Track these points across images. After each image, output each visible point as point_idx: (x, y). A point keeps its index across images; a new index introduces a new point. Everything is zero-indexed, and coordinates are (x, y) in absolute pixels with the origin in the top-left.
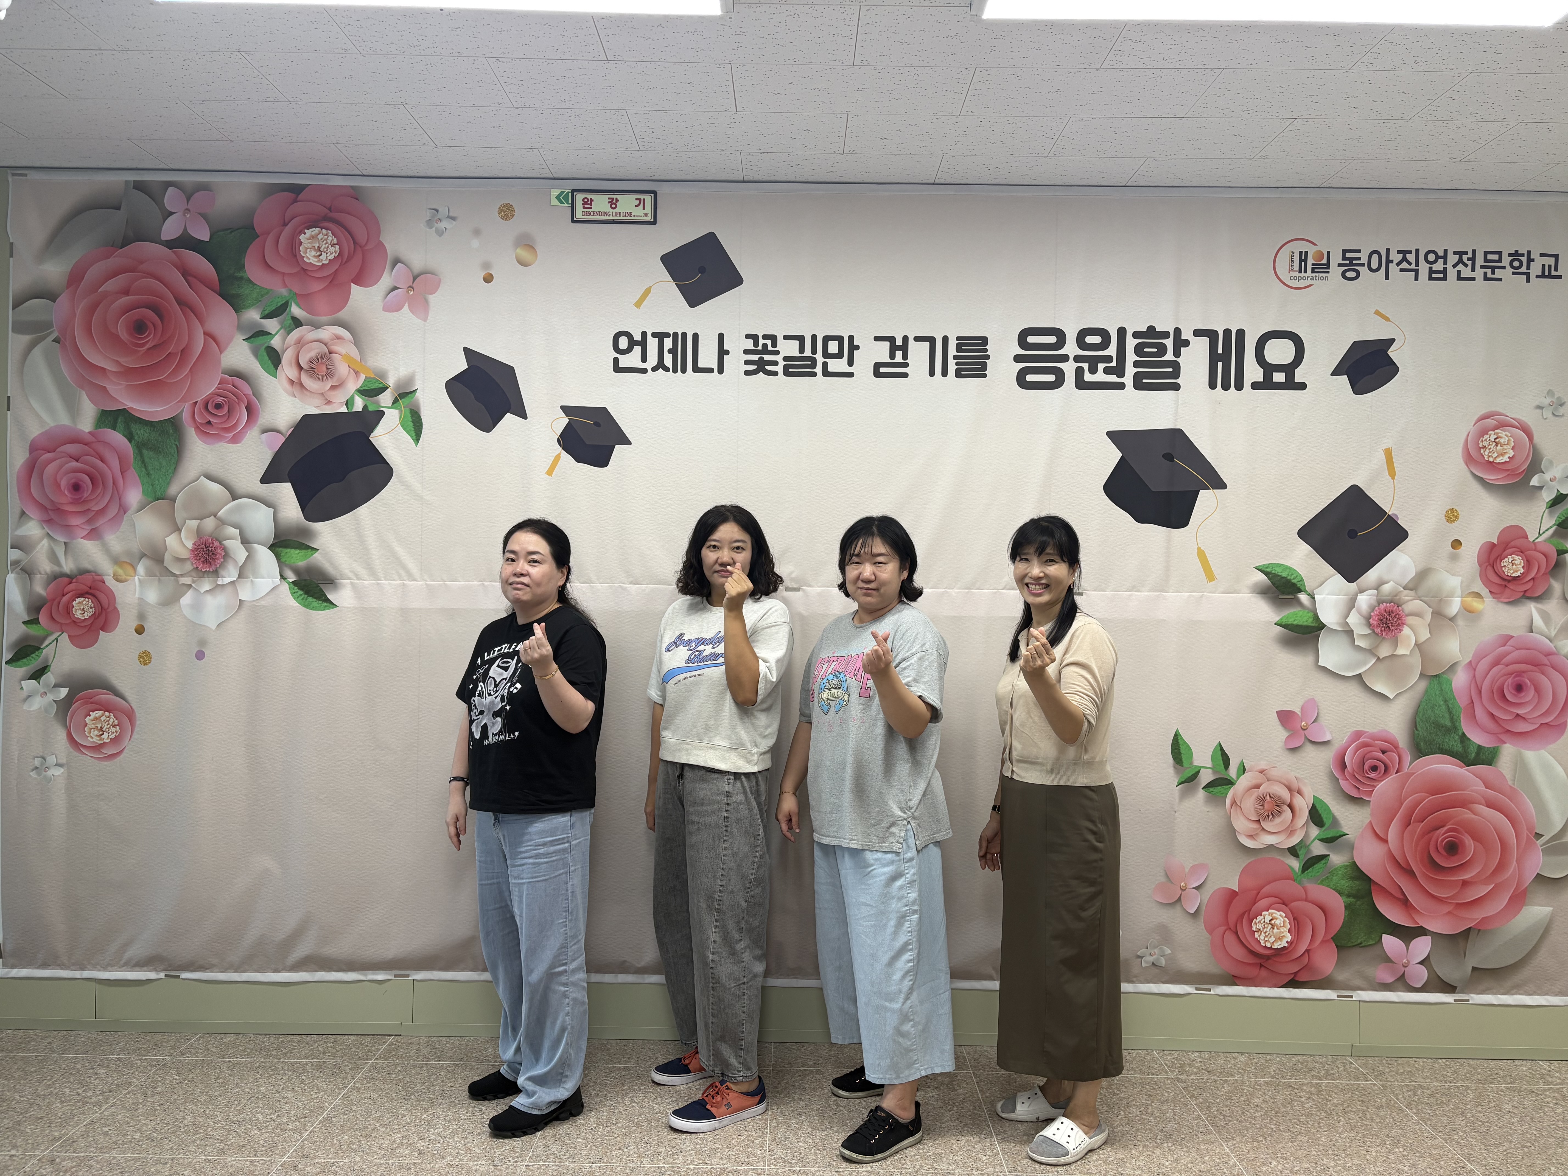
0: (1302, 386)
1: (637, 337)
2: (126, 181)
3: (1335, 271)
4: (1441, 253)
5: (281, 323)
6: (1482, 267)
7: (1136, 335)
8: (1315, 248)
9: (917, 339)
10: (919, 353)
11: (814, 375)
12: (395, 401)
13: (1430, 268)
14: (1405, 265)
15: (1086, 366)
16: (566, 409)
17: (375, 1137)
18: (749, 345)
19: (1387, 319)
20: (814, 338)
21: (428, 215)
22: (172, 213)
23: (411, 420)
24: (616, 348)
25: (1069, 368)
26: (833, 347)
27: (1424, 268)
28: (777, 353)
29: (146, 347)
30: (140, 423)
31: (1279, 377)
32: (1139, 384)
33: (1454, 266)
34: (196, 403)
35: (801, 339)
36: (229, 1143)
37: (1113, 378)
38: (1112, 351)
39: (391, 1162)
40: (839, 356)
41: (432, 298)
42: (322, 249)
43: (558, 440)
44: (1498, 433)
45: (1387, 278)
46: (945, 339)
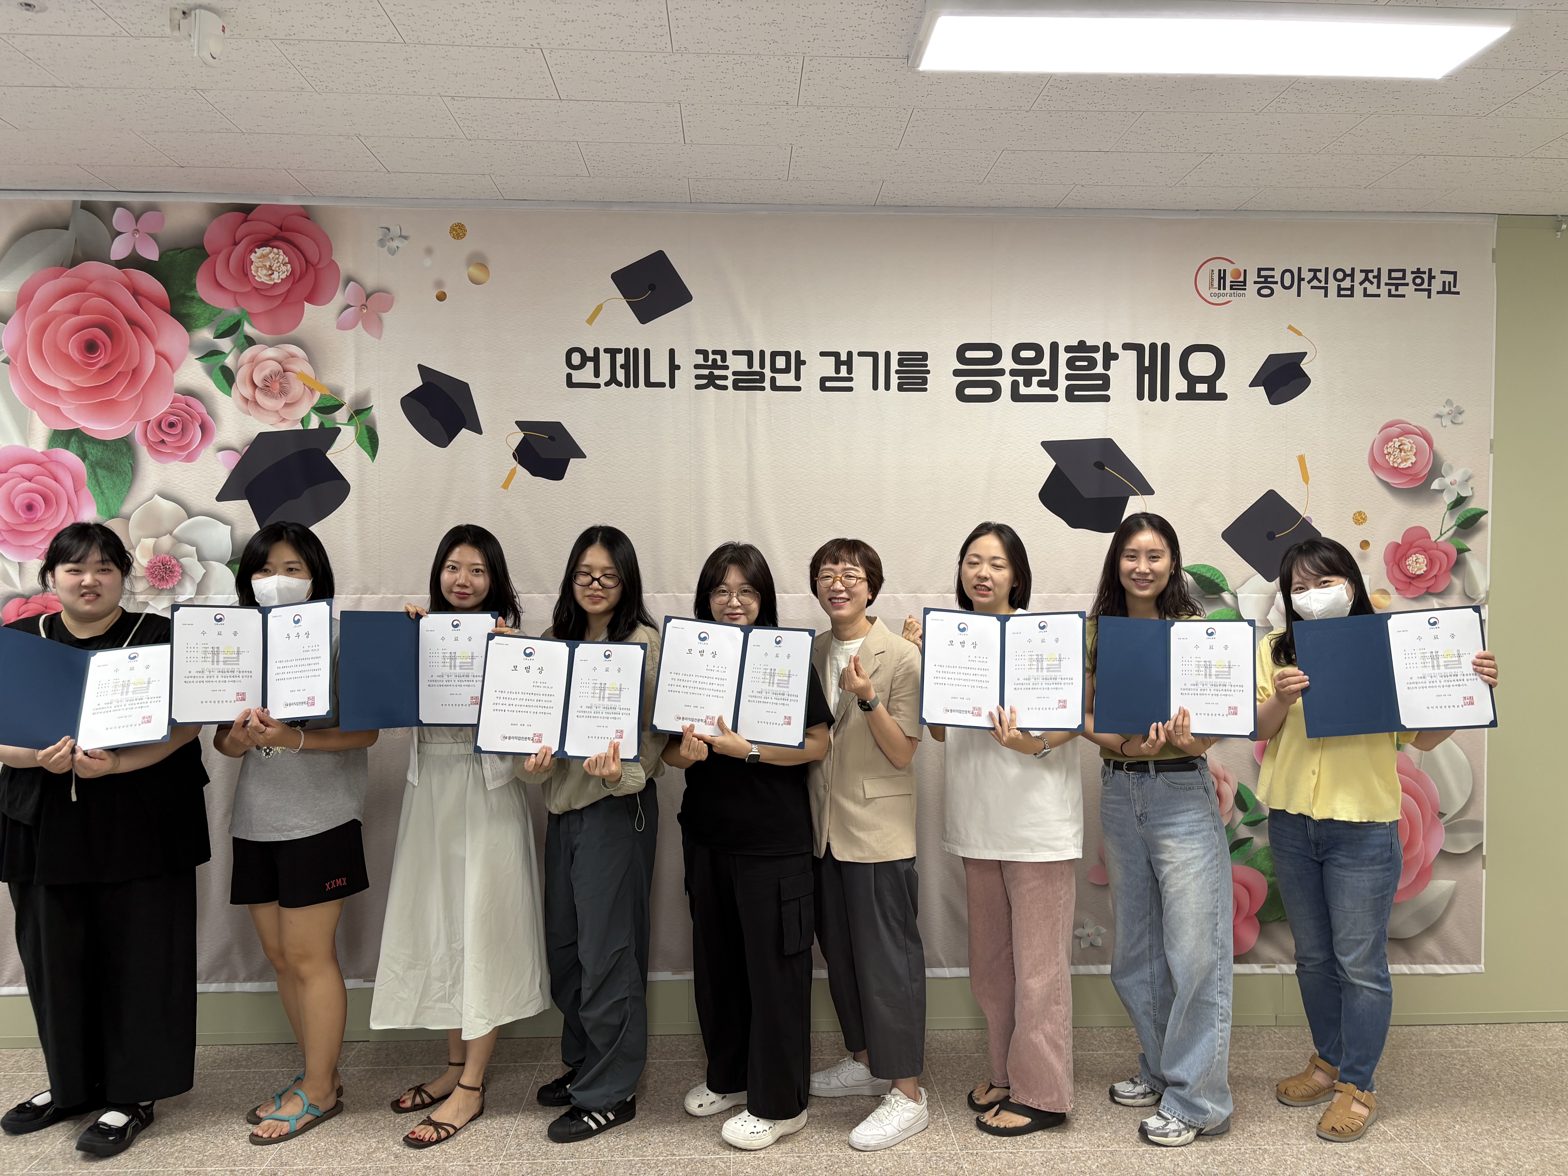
0: (1223, 397)
1: (590, 353)
2: (74, 201)
3: (1252, 287)
4: (1349, 272)
5: (234, 342)
6: (1386, 284)
7: (1068, 349)
8: (1232, 267)
9: (861, 354)
10: (863, 368)
11: (763, 389)
12: (351, 418)
13: (1339, 286)
14: (1315, 283)
15: (1021, 380)
16: (521, 425)
17: (351, 1143)
18: (700, 359)
19: (1299, 334)
20: (762, 353)
21: (379, 234)
22: (119, 233)
23: (367, 436)
24: (569, 363)
25: (1005, 381)
26: (781, 362)
27: (1333, 285)
28: (726, 368)
29: (98, 367)
30: (93, 442)
31: (1202, 388)
32: (1071, 396)
33: (1361, 284)
34: (148, 422)
35: (749, 354)
36: (207, 1154)
37: (1046, 391)
38: (1045, 365)
39: (368, 1166)
40: (787, 370)
41: (387, 317)
42: (273, 268)
43: (514, 454)
44: (1401, 440)
45: (1299, 295)
46: (888, 355)
